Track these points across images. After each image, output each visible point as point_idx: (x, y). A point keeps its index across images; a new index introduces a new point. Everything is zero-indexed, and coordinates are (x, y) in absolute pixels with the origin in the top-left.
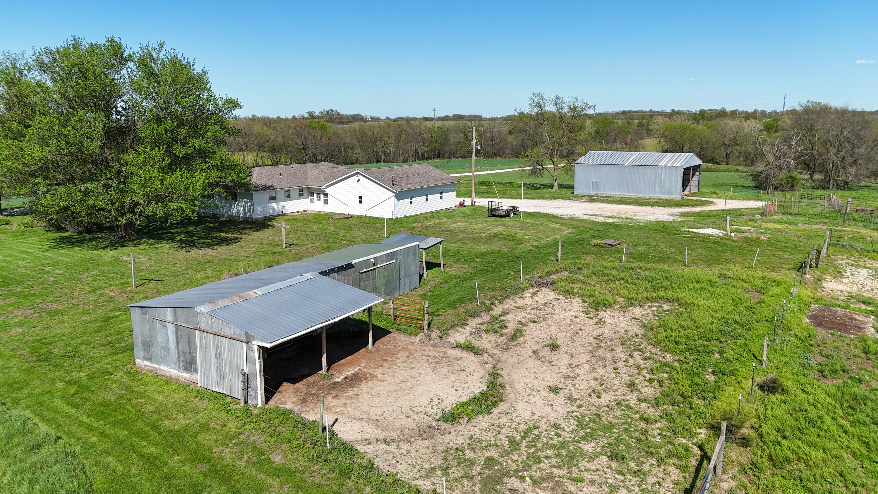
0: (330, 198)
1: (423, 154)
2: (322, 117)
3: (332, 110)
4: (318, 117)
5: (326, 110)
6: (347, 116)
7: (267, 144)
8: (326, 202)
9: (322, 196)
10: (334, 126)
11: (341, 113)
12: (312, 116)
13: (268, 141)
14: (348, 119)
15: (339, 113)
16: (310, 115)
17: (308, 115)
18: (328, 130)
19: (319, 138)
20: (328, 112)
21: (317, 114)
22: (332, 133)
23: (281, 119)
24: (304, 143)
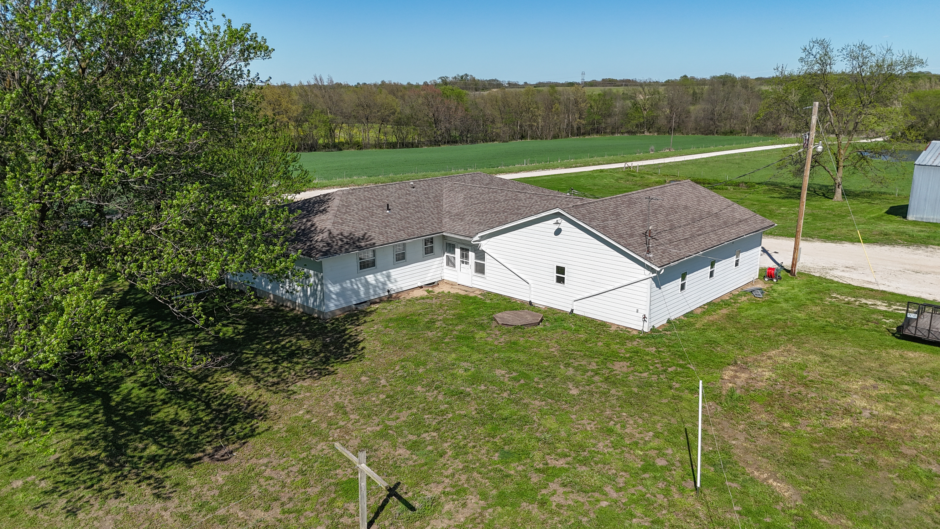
0: (488, 262)
1: (579, 128)
2: (456, 83)
3: (467, 75)
4: (451, 83)
5: (461, 75)
6: (483, 82)
7: (392, 116)
8: (480, 269)
9: (472, 255)
10: (472, 94)
11: (477, 78)
12: (445, 82)
13: (394, 113)
14: (484, 85)
15: (474, 79)
16: (443, 80)
17: (440, 80)
18: (465, 99)
19: (453, 109)
20: (462, 77)
21: (451, 79)
22: (470, 103)
23: (412, 85)
24: (436, 115)
